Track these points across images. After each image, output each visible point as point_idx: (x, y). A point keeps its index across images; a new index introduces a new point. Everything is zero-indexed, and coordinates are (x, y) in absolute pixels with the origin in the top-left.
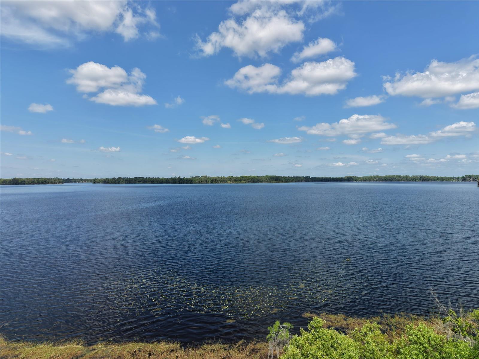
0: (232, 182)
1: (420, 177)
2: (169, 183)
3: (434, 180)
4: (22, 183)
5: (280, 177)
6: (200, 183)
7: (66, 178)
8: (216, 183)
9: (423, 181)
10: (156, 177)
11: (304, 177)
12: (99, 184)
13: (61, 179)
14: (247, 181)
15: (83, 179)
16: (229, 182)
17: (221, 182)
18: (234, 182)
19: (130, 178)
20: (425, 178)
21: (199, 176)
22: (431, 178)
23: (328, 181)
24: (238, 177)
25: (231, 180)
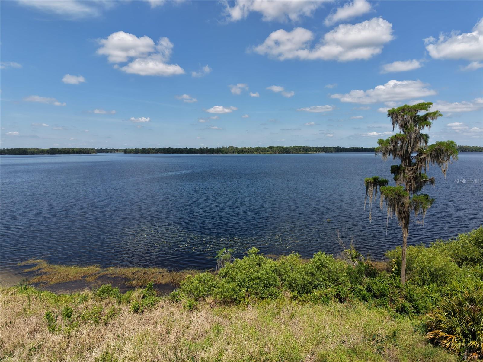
0: (259, 153)
1: (459, 147)
2: (197, 154)
3: (475, 151)
4: (58, 153)
5: (309, 147)
6: (227, 154)
7: (99, 148)
8: (243, 154)
9: (462, 151)
10: (185, 147)
11: (334, 147)
12: (130, 154)
13: (95, 149)
14: (274, 151)
15: (115, 149)
16: (256, 153)
17: (248, 152)
18: (261, 153)
19: (159, 148)
20: (465, 148)
21: (226, 147)
22: (472, 149)
23: (360, 151)
24: (265, 148)
25: (258, 151)
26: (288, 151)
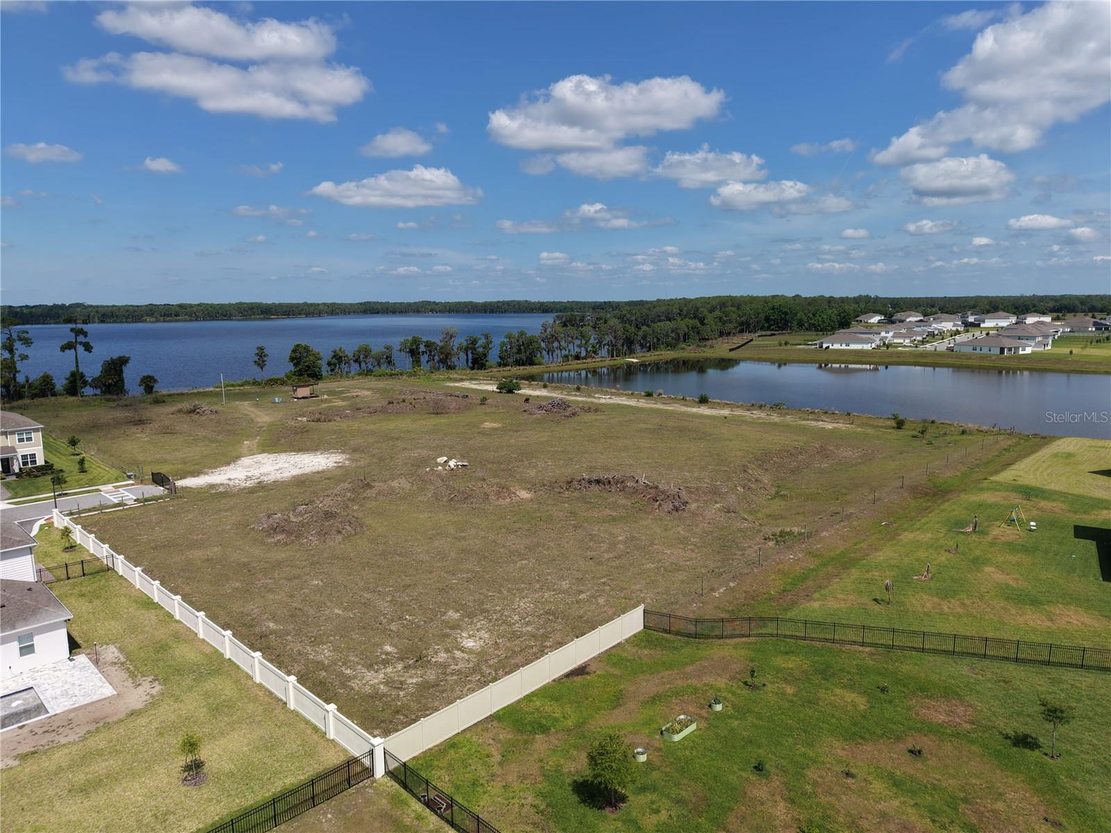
0: (156, 318)
8: (115, 321)
14: (194, 315)
16: (148, 321)
18: (162, 319)
24: (170, 307)
25: (153, 314)
26: (224, 313)
